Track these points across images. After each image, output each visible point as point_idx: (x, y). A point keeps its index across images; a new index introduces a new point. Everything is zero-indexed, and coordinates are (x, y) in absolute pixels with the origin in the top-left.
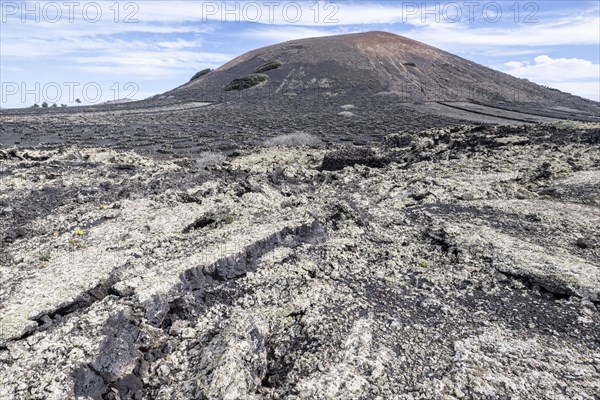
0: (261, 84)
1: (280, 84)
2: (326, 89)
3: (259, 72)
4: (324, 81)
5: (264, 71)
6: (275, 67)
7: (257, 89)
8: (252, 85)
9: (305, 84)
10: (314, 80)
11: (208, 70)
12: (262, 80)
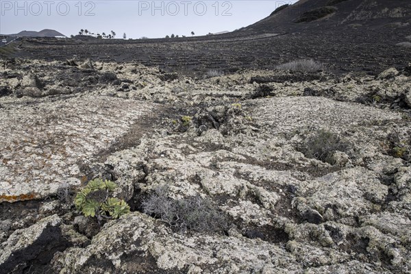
0: (329, 16)
1: (347, 15)
2: (396, 19)
4: (397, 10)
7: (324, 21)
9: (374, 14)
10: (386, 10)
11: (287, 5)
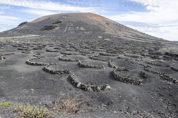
3: (54, 24)
5: (56, 23)
6: (60, 22)
8: (53, 28)
12: (57, 27)
